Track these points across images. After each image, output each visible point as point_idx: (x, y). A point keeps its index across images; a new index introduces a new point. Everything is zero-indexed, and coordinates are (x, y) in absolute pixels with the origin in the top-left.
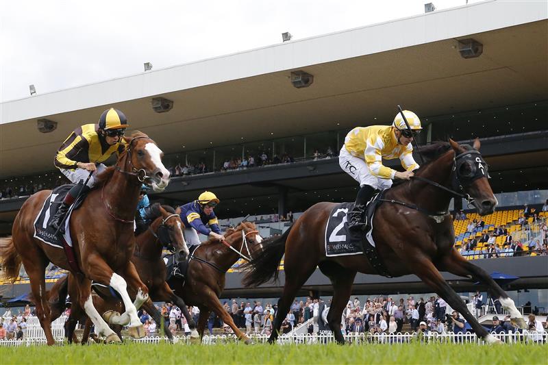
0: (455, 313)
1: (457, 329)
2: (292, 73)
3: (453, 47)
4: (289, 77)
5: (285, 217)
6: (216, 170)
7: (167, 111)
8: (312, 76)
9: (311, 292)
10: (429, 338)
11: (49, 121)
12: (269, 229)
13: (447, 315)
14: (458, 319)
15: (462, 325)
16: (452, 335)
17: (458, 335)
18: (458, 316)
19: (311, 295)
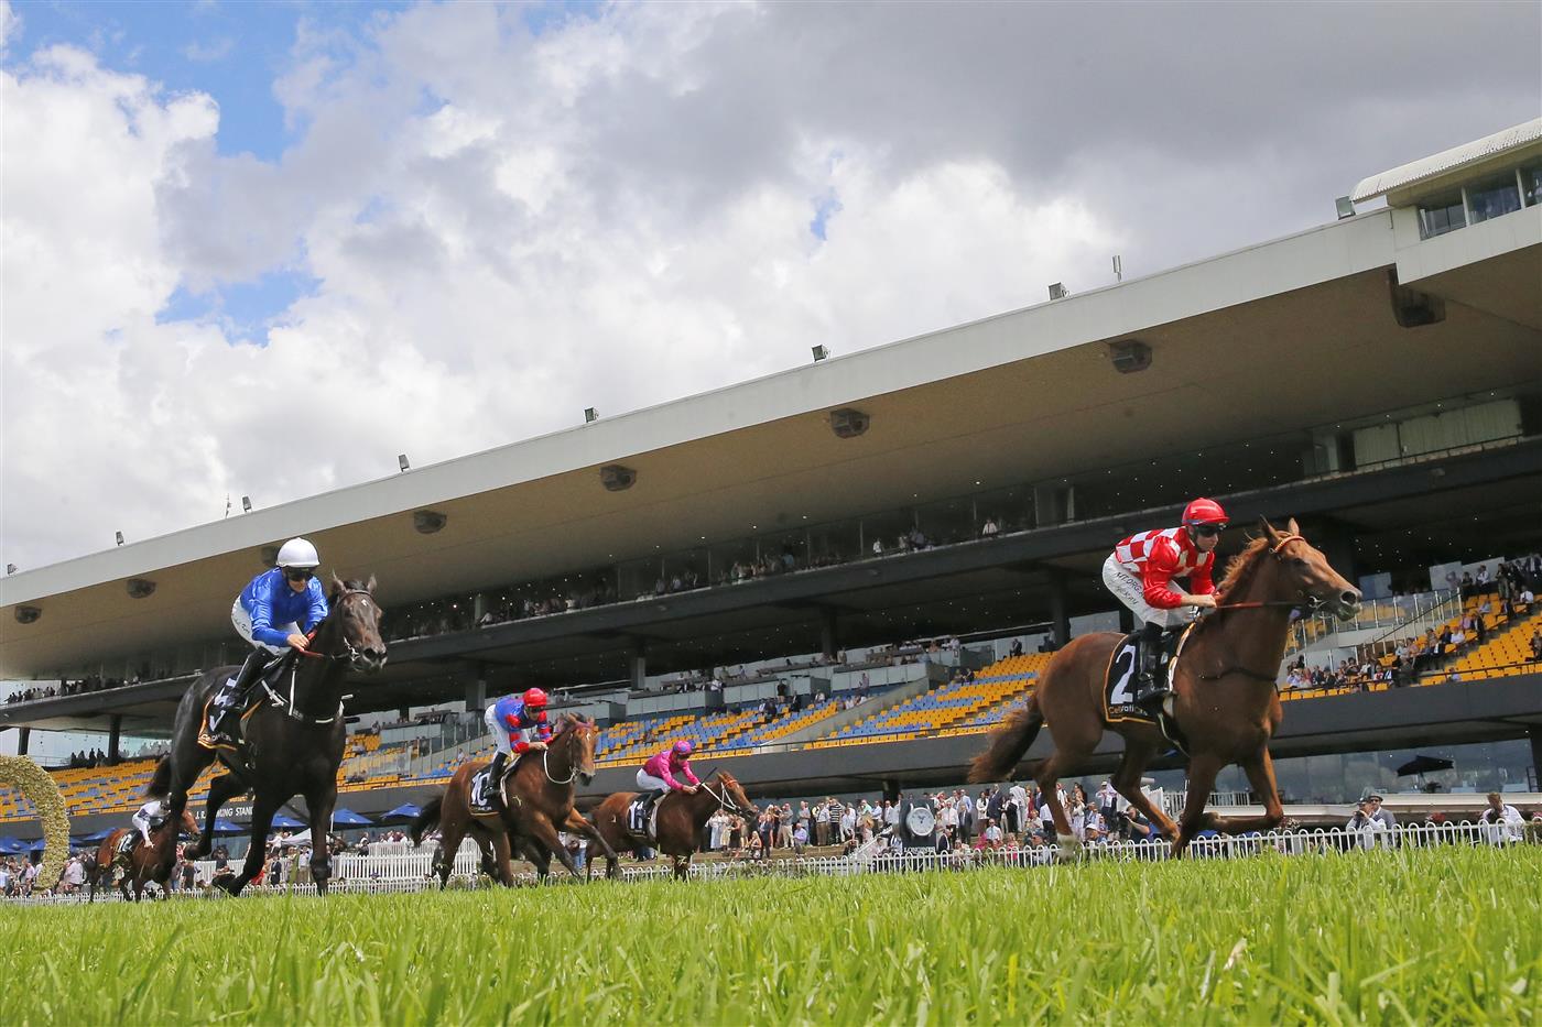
0: (1132, 810)
1: (1138, 836)
2: (832, 413)
3: (1102, 355)
4: (828, 421)
5: (835, 657)
6: (713, 584)
7: (629, 487)
8: (868, 417)
9: (885, 783)
10: (1092, 852)
11: (433, 514)
12: (808, 680)
13: (1119, 814)
14: (1137, 820)
15: (1146, 829)
16: (1131, 844)
17: (1141, 845)
18: (1138, 814)
19: (886, 789)
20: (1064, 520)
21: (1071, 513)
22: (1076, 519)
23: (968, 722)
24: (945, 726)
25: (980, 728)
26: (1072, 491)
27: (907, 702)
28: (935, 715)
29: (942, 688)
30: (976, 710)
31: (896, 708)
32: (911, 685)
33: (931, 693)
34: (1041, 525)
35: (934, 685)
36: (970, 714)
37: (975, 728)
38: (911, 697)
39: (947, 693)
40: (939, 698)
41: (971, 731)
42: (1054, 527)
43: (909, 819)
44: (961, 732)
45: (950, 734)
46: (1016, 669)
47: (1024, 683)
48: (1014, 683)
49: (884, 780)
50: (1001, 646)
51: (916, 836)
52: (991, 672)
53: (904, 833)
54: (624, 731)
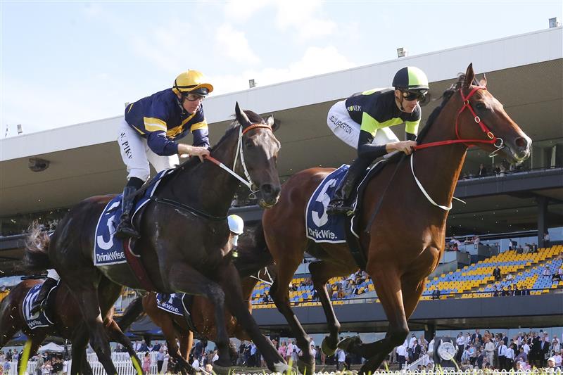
9: (426, 326)
19: (427, 330)
20: (549, 167)
21: (553, 163)
22: (556, 167)
23: (480, 290)
24: (466, 292)
25: (487, 294)
26: (554, 149)
27: (443, 276)
28: (460, 285)
29: (466, 268)
30: (486, 283)
31: (436, 279)
32: (446, 265)
33: (458, 270)
34: (534, 169)
35: (461, 266)
36: (482, 285)
37: (485, 294)
38: (446, 273)
39: (468, 271)
40: (464, 274)
41: (482, 296)
42: (543, 171)
43: (439, 350)
44: (476, 296)
45: (470, 296)
46: (513, 258)
47: (517, 267)
48: (511, 267)
49: (425, 324)
50: (504, 244)
51: (443, 360)
52: (497, 259)
53: (435, 357)
54: (262, 286)
